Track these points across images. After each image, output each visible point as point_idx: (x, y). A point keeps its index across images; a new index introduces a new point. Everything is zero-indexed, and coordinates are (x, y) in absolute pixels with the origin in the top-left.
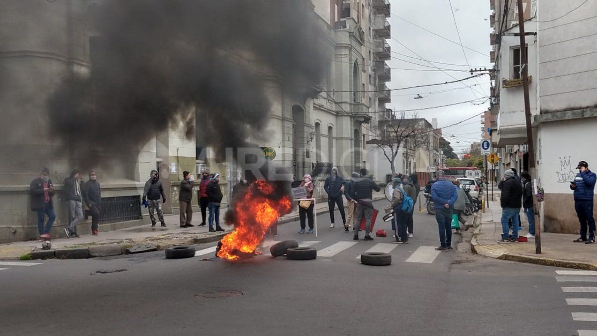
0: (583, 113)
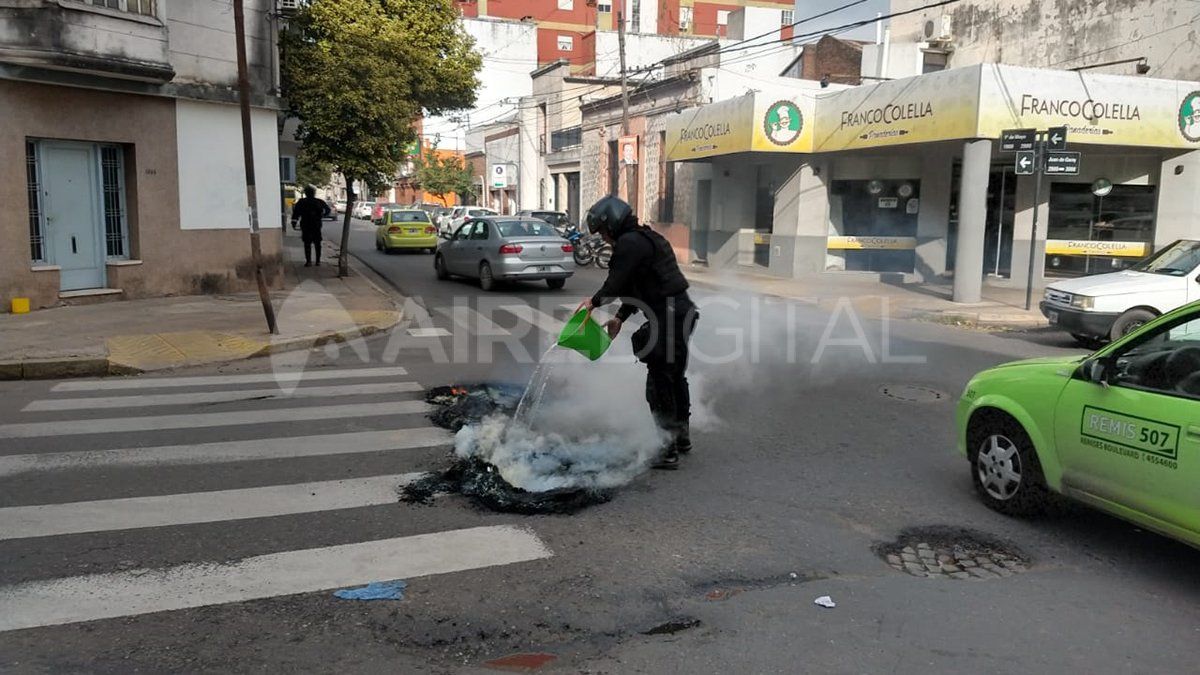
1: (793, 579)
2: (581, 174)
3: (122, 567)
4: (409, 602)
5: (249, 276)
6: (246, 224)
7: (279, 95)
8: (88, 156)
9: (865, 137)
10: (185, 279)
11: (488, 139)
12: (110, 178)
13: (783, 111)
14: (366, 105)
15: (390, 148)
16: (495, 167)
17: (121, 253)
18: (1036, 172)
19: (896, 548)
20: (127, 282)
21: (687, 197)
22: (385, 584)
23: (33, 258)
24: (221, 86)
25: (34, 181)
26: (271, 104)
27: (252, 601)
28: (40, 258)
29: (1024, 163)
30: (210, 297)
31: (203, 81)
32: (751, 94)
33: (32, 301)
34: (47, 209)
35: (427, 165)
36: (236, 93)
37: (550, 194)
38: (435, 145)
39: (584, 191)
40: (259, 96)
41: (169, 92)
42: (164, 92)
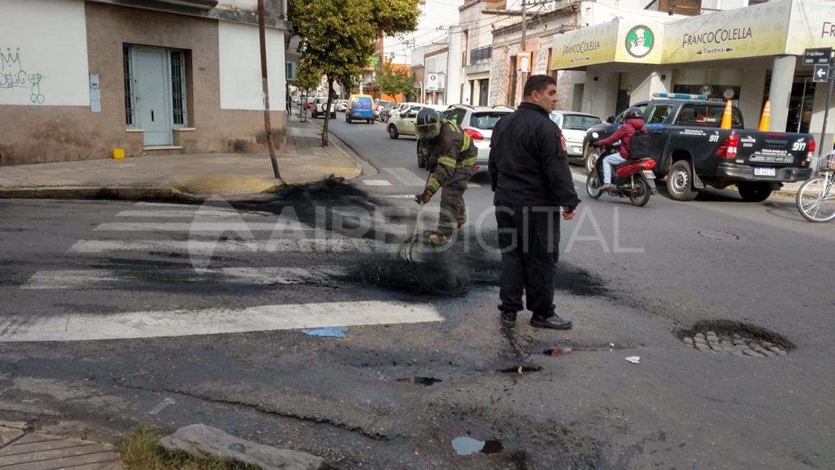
1: (612, 347)
2: (490, 80)
3: (170, 308)
4: (349, 340)
5: (263, 142)
6: (262, 108)
7: (286, 19)
8: (162, 57)
9: (700, 53)
10: (223, 141)
11: (427, 56)
12: (175, 72)
13: (640, 33)
14: (343, 26)
15: (358, 57)
16: (430, 75)
17: (182, 122)
18: (829, 81)
19: (691, 333)
20: (185, 142)
21: (566, 96)
22: (334, 329)
23: (127, 123)
24: (248, 12)
25: (128, 72)
26: (280, 25)
27: (251, 332)
28: (131, 123)
29: (820, 73)
30: (240, 155)
31: (236, 8)
32: (616, 20)
33: (126, 152)
34: (136, 91)
35: (385, 74)
36: (257, 17)
37: (467, 94)
38: (391, 60)
39: (491, 92)
40: (272, 20)
41: (214, 15)
42: (212, 15)
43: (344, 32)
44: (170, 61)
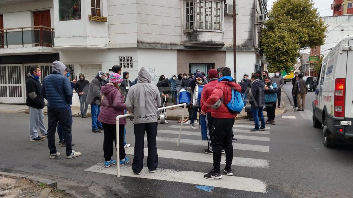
0: (167, 46)
7: (257, 47)
8: (203, 67)
26: (254, 50)
40: (249, 48)
41: (224, 49)
42: (223, 49)
43: (283, 49)
44: (206, 68)
